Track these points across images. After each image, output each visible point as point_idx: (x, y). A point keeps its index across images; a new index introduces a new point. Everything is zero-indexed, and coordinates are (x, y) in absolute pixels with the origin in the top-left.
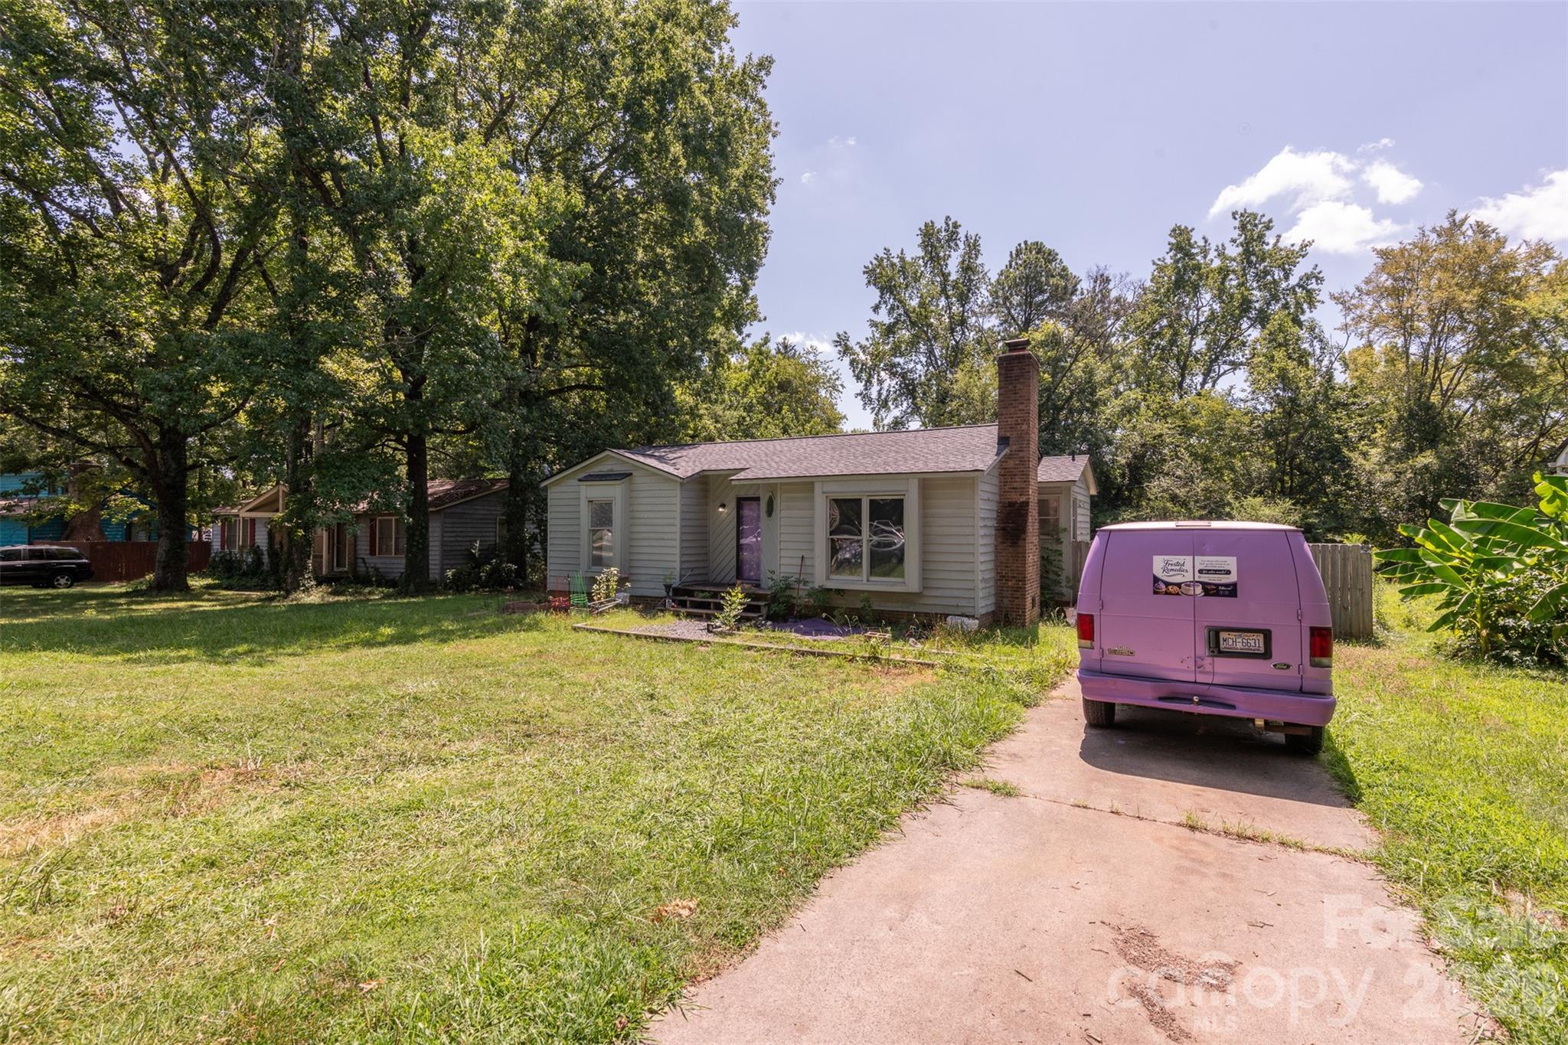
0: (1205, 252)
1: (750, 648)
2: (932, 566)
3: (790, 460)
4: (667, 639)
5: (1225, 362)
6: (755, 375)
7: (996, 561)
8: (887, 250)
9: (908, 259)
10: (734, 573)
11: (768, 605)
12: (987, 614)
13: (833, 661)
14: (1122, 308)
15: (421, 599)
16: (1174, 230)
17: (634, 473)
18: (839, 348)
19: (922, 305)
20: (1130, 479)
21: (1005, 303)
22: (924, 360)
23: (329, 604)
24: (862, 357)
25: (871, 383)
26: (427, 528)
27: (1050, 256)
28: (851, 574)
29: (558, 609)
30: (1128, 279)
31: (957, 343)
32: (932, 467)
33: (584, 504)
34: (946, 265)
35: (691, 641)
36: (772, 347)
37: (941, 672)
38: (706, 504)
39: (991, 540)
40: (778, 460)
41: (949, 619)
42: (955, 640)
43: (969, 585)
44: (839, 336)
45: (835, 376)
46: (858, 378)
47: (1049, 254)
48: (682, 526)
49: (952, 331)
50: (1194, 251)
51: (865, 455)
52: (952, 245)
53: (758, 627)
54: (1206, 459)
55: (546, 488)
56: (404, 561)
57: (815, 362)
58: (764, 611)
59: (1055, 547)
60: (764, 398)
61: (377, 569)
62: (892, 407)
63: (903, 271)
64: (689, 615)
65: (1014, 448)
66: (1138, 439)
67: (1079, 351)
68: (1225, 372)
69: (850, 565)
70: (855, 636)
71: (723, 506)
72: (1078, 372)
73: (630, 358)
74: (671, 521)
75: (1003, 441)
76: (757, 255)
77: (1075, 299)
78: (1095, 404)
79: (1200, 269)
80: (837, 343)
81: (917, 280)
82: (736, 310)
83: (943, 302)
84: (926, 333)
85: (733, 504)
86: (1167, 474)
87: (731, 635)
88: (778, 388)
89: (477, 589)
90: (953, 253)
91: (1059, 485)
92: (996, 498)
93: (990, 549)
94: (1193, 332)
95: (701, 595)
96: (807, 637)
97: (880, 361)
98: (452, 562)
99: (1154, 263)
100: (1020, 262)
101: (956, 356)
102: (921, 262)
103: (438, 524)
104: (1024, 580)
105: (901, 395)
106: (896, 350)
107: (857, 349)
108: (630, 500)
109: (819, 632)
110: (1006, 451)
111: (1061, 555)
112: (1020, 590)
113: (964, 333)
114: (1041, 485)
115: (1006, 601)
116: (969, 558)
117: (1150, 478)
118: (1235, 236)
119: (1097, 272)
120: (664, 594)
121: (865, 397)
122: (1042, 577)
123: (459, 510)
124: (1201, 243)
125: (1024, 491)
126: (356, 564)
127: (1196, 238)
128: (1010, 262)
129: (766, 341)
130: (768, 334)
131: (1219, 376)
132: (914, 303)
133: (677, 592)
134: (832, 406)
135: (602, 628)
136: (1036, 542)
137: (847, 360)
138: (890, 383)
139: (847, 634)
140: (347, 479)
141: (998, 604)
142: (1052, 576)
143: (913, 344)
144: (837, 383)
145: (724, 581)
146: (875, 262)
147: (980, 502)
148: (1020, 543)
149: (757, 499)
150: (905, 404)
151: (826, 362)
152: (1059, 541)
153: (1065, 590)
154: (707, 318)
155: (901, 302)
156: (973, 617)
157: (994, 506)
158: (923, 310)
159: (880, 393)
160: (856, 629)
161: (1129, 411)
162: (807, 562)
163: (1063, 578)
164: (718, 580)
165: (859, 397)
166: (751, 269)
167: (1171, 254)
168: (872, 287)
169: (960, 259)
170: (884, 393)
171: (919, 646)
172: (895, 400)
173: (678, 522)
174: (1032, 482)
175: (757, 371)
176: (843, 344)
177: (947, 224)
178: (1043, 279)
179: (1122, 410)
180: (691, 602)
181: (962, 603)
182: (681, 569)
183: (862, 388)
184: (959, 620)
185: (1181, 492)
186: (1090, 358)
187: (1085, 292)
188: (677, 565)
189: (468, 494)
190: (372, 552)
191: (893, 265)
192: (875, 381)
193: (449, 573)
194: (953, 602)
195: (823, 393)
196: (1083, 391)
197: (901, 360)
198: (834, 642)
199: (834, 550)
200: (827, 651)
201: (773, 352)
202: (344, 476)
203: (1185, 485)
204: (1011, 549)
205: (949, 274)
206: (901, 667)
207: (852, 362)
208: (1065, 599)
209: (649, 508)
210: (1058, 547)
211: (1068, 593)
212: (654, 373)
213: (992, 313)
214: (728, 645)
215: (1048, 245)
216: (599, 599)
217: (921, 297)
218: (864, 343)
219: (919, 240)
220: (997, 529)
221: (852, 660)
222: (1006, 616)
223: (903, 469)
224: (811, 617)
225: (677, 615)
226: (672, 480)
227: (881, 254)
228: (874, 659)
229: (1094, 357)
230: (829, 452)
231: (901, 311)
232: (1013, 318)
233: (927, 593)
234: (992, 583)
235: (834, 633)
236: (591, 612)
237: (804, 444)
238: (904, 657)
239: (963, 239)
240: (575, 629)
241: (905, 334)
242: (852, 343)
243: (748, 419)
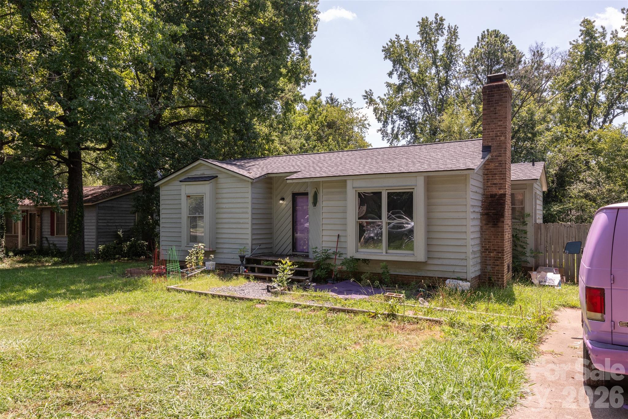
0: (604, 35)
1: (296, 306)
2: (435, 242)
3: (329, 166)
4: (234, 298)
5: (618, 108)
6: (312, 118)
7: (481, 238)
8: (398, 36)
9: (411, 42)
10: (290, 247)
11: (313, 271)
12: (476, 278)
13: (360, 317)
14: (552, 73)
15: (76, 266)
16: (584, 22)
17: (219, 176)
18: (366, 100)
19: (420, 72)
20: (557, 185)
21: (474, 70)
22: (422, 108)
23: (17, 269)
24: (381, 106)
25: (387, 123)
26: (82, 216)
27: (504, 39)
28: (375, 247)
29: (160, 274)
30: (558, 51)
31: (443, 96)
32: (434, 167)
33: (184, 197)
34: (436, 46)
35: (251, 300)
36: (323, 99)
37: (447, 328)
38: (271, 198)
39: (478, 222)
40: (321, 165)
41: (448, 281)
42: (455, 299)
43: (463, 256)
44: (366, 92)
45: (364, 118)
46: (379, 120)
47: (504, 38)
48: (253, 214)
49: (440, 89)
50: (597, 35)
51: (383, 161)
52: (440, 32)
53: (305, 288)
54: (609, 171)
55: (158, 188)
56: (67, 239)
57: (351, 109)
58: (310, 275)
59: (522, 228)
60: (318, 133)
61: (54, 245)
62: (401, 139)
63: (408, 50)
64: (257, 278)
65: (495, 154)
66: (562, 157)
67: (523, 101)
68: (618, 114)
69: (375, 241)
70: (378, 295)
71: (283, 199)
72: (524, 113)
73: (222, 99)
74: (244, 210)
75: (486, 149)
76: (310, 30)
77: (520, 67)
78: (534, 135)
79: (601, 47)
80: (365, 97)
81: (416, 56)
82: (296, 69)
83: (433, 71)
84: (423, 90)
85: (289, 198)
86: (582, 181)
87: (282, 294)
88: (327, 126)
89: (119, 258)
90: (440, 38)
91: (524, 182)
92: (481, 191)
93: (478, 229)
94: (597, 87)
95: (266, 263)
96: (341, 296)
97: (393, 109)
98: (104, 240)
99: (571, 43)
100: (484, 43)
101: (442, 106)
102: (419, 44)
103: (95, 214)
104: (502, 252)
105: (407, 131)
106: (404, 102)
107: (378, 101)
108: (216, 196)
109: (349, 292)
110: (488, 157)
111: (526, 233)
112: (499, 259)
113: (447, 89)
114: (513, 183)
115: (489, 268)
116: (463, 236)
117: (570, 183)
118: (624, 25)
119: (536, 48)
120: (239, 262)
121: (383, 132)
122: (513, 250)
123: (109, 205)
124: (601, 30)
125: (502, 186)
126: (42, 241)
127: (597, 25)
128: (478, 44)
129: (319, 95)
130: (320, 90)
131: (614, 117)
132: (416, 71)
133: (249, 261)
134: (362, 138)
135: (188, 289)
136: (510, 223)
137: (372, 108)
138: (400, 123)
139: (372, 294)
140: (14, 181)
141: (483, 270)
142: (519, 249)
143: (415, 97)
144: (366, 122)
145: (283, 253)
146: (389, 44)
147: (471, 193)
148: (500, 224)
149: (306, 194)
150: (409, 137)
151: (358, 109)
152: (524, 223)
153: (529, 259)
154: (277, 75)
155: (406, 70)
156: (466, 280)
157: (479, 197)
158: (421, 75)
159: (393, 130)
160: (377, 290)
161: (557, 139)
162: (342, 239)
163: (528, 250)
164: (279, 252)
165: (380, 132)
166: (305, 41)
167: (582, 37)
168: (388, 61)
169: (445, 42)
170: (396, 130)
171: (426, 304)
172: (403, 134)
173: (249, 211)
174: (508, 180)
175: (313, 116)
176: (369, 98)
177: (436, 18)
178: (499, 54)
179: (552, 139)
180: (258, 268)
181: (457, 269)
182: (252, 244)
183: (382, 126)
184: (455, 282)
185: (593, 192)
186: (531, 104)
187: (527, 62)
188: (249, 242)
189: (114, 194)
190: (52, 234)
191: (401, 46)
192: (390, 121)
193: (101, 247)
194: (451, 269)
195: (356, 129)
196: (527, 126)
197: (407, 108)
198: (361, 300)
199: (362, 230)
200: (355, 308)
201: (324, 103)
202: (12, 178)
203: (594, 187)
204: (492, 229)
205: (438, 51)
206: (414, 323)
207: (375, 110)
208: (529, 265)
209: (230, 201)
210: (524, 228)
211: (531, 261)
212: (239, 110)
213: (465, 77)
214: (279, 303)
215: (503, 32)
216: (191, 266)
217: (420, 67)
218: (383, 97)
219: (418, 29)
220: (482, 214)
221: (375, 316)
222: (490, 279)
223: (412, 169)
224: (344, 280)
225: (248, 278)
226: (245, 181)
227: (394, 39)
228: (392, 316)
229: (534, 104)
230: (359, 160)
231: (407, 76)
232: (480, 80)
233: (430, 262)
234: (478, 255)
235: (361, 293)
236: (183, 276)
237: (341, 156)
238: (415, 314)
239: (447, 28)
240: (168, 290)
241: (409, 91)
242: (375, 97)
243: (306, 145)
